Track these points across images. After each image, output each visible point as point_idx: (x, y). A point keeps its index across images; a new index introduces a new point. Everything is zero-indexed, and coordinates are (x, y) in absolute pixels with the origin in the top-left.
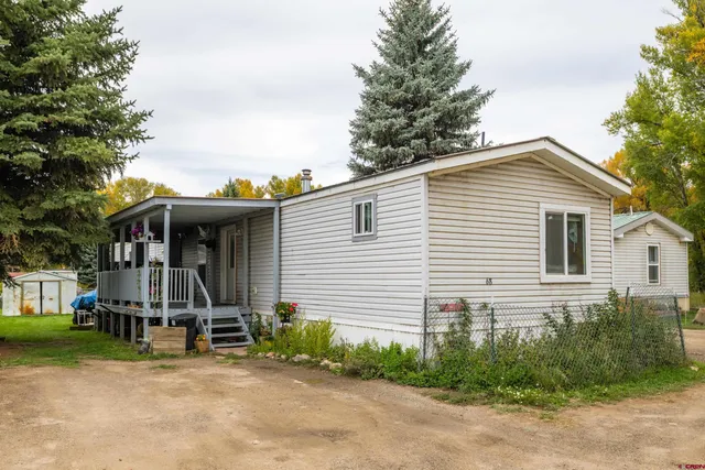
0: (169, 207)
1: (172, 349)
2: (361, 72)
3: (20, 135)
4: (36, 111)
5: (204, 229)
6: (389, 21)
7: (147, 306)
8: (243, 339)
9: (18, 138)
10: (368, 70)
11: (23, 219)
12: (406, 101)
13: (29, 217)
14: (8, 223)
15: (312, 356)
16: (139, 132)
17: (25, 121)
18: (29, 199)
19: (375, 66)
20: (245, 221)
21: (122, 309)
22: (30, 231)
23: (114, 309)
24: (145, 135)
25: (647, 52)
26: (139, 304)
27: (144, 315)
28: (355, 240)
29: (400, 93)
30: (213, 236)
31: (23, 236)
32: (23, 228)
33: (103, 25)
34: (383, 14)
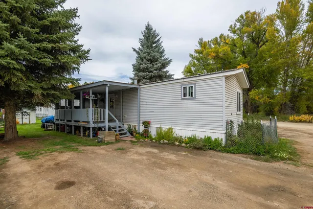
0: (109, 85)
1: (111, 140)
2: (135, 50)
3: (42, 51)
4: (49, 42)
5: (99, 95)
6: (144, 36)
7: (91, 123)
8: (125, 134)
9: (41, 52)
10: (137, 50)
11: (42, 88)
12: (150, 59)
13: (45, 87)
14: (36, 89)
15: (168, 141)
16: (87, 57)
17: (45, 44)
18: (44, 79)
19: (139, 49)
20: (121, 93)
21: (73, 123)
22: (45, 93)
23: (69, 123)
24: (89, 58)
25: (191, 55)
26: (88, 122)
27: (91, 126)
28: (182, 99)
29: (149, 57)
30: (103, 97)
31: (43, 95)
32: (42, 91)
33: (73, 13)
34: (142, 33)
